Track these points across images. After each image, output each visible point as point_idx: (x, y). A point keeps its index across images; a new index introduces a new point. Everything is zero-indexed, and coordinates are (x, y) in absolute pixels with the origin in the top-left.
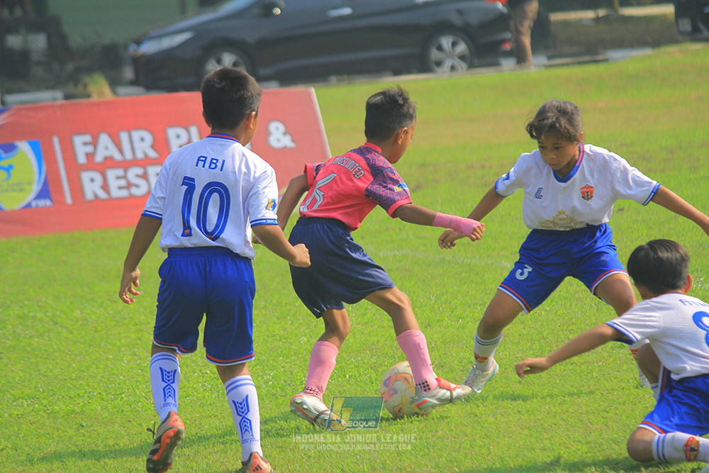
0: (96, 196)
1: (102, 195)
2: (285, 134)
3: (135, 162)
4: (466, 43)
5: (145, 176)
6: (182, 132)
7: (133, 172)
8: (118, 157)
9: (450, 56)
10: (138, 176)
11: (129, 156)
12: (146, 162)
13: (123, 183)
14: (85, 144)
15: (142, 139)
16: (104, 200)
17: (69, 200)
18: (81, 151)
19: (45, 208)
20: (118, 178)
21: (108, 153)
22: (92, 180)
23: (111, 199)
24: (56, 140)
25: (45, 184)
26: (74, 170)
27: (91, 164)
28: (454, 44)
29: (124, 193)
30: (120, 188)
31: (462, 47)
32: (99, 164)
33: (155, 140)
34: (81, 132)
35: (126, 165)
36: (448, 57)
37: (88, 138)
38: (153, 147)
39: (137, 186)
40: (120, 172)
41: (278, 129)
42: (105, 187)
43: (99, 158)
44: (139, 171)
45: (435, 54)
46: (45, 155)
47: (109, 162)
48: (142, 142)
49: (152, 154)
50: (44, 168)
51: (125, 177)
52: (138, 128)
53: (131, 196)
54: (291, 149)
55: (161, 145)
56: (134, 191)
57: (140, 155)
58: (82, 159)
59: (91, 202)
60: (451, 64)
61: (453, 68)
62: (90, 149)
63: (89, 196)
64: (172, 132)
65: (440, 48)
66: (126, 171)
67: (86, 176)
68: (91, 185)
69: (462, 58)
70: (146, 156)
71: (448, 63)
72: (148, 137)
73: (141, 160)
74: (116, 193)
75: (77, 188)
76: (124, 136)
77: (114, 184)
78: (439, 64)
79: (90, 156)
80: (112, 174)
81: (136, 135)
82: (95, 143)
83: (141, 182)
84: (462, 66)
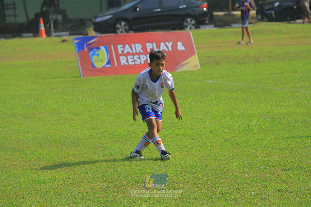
0: (125, 64)
1: (126, 64)
2: (182, 46)
3: (136, 54)
4: (195, 20)
5: (139, 58)
6: (150, 44)
7: (136, 57)
8: (131, 52)
9: (190, 24)
10: (137, 58)
11: (134, 52)
12: (140, 54)
13: (133, 60)
14: (121, 48)
15: (139, 47)
16: (127, 65)
17: (116, 65)
18: (120, 50)
19: (109, 67)
20: (131, 58)
21: (128, 51)
22: (123, 59)
23: (129, 65)
24: (112, 46)
25: (109, 60)
26: (118, 56)
27: (123, 54)
28: (191, 21)
29: (133, 63)
30: (132, 62)
31: (193, 22)
32: (126, 54)
33: (142, 47)
34: (120, 44)
35: (134, 54)
36: (189, 24)
37: (122, 46)
38: (142, 49)
39: (137, 61)
40: (132, 57)
41: (180, 44)
42: (127, 61)
43: (125, 52)
44: (138, 56)
45: (185, 24)
46: (109, 51)
47: (128, 54)
48: (138, 47)
49: (142, 51)
50: (109, 55)
51: (133, 58)
52: (137, 43)
53: (135, 64)
54: (184, 51)
55: (144, 48)
56: (136, 63)
57: (138, 52)
58: (120, 52)
59: (123, 66)
60: (190, 27)
61: (191, 28)
62: (123, 49)
63: (122, 64)
64: (148, 45)
65: (187, 22)
66: (134, 56)
67: (121, 58)
68: (123, 60)
69: (193, 25)
70: (140, 52)
71: (189, 27)
72: (140, 46)
73: (138, 53)
74: (131, 63)
75: (119, 61)
76: (133, 45)
77: (130, 60)
78: (186, 26)
79: (123, 51)
80: (129, 57)
81: (137, 45)
82: (124, 47)
83: (138, 60)
84: (193, 27)
